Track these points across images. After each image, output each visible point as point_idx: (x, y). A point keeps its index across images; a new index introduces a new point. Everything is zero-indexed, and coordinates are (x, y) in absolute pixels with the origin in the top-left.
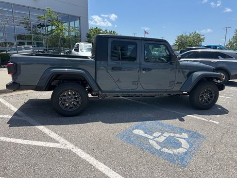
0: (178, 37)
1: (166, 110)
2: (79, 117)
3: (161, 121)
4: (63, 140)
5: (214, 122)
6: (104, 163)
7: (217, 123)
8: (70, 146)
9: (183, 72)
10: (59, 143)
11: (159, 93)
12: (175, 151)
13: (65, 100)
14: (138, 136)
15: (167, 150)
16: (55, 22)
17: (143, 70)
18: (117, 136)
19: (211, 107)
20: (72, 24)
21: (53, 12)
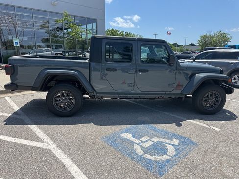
0: (202, 37)
1: (166, 113)
2: (73, 118)
3: (155, 125)
4: (48, 140)
5: (215, 128)
6: (78, 166)
7: (218, 129)
8: (52, 146)
10: (43, 142)
11: (159, 96)
12: (158, 157)
13: (59, 100)
14: (124, 140)
15: (148, 156)
16: (71, 25)
17: (140, 71)
18: (103, 138)
19: (217, 112)
20: (89, 26)
21: (69, 15)
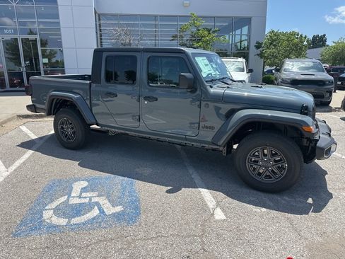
9: (217, 109)
21: (201, 17)
